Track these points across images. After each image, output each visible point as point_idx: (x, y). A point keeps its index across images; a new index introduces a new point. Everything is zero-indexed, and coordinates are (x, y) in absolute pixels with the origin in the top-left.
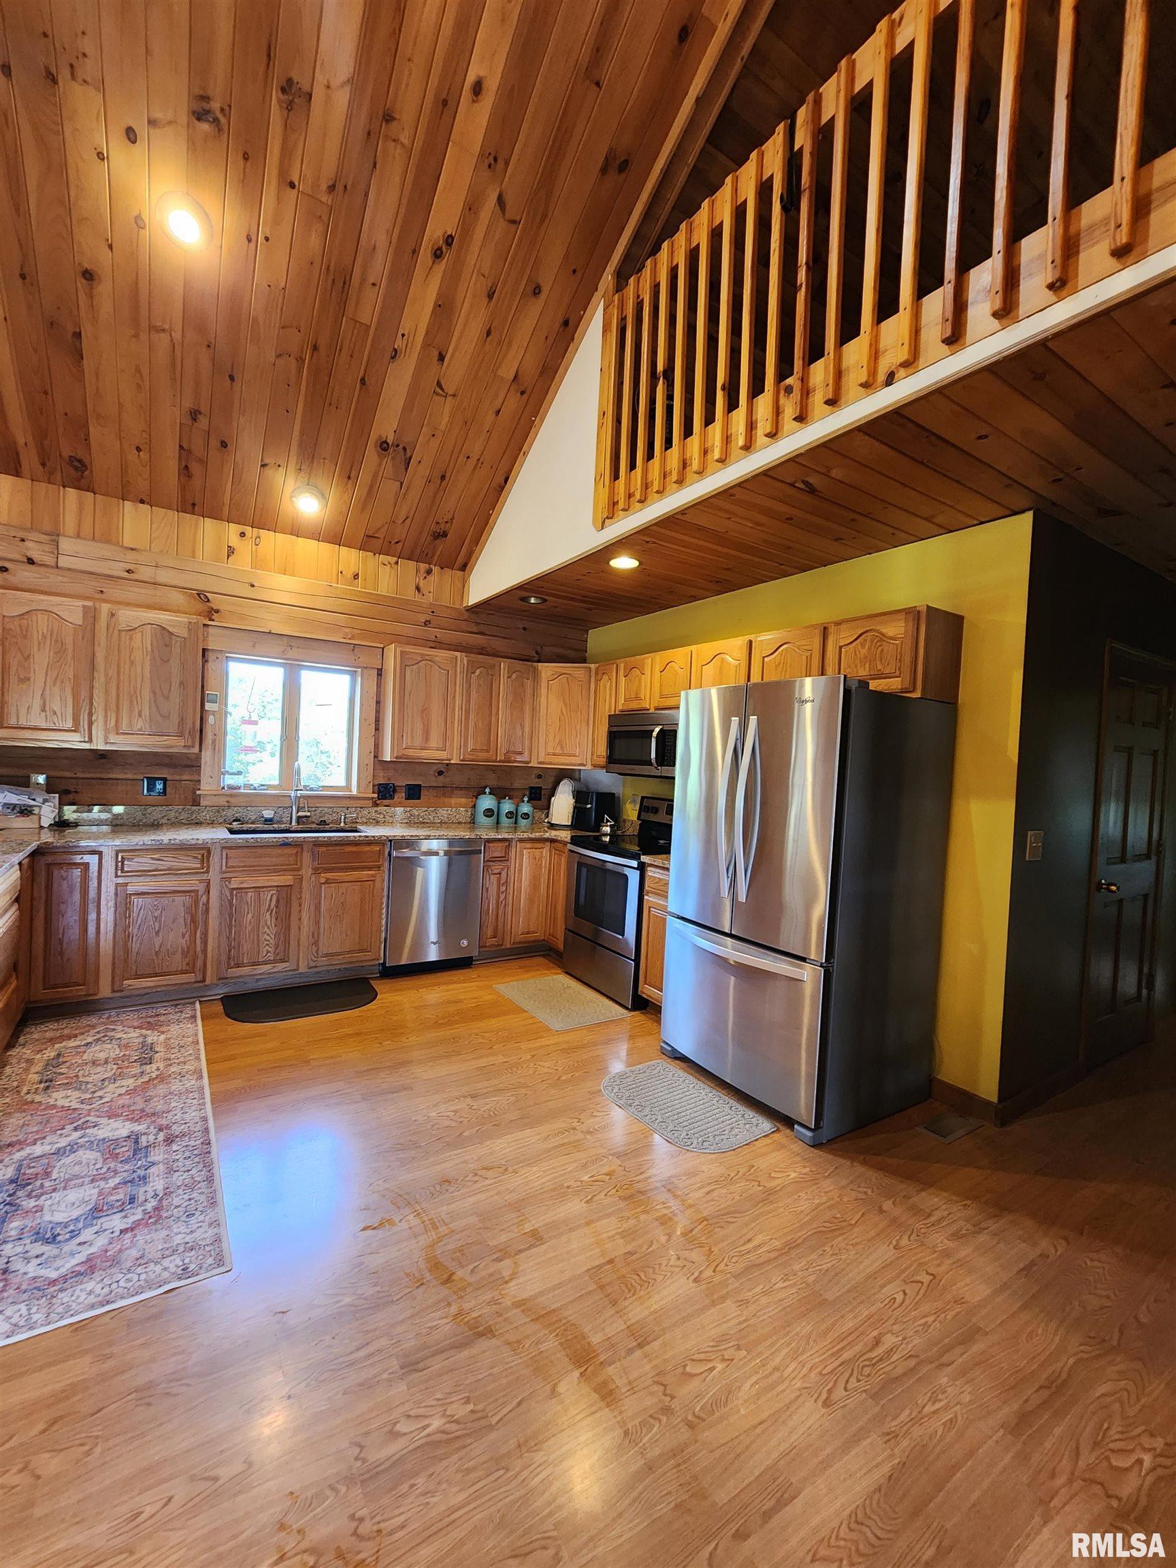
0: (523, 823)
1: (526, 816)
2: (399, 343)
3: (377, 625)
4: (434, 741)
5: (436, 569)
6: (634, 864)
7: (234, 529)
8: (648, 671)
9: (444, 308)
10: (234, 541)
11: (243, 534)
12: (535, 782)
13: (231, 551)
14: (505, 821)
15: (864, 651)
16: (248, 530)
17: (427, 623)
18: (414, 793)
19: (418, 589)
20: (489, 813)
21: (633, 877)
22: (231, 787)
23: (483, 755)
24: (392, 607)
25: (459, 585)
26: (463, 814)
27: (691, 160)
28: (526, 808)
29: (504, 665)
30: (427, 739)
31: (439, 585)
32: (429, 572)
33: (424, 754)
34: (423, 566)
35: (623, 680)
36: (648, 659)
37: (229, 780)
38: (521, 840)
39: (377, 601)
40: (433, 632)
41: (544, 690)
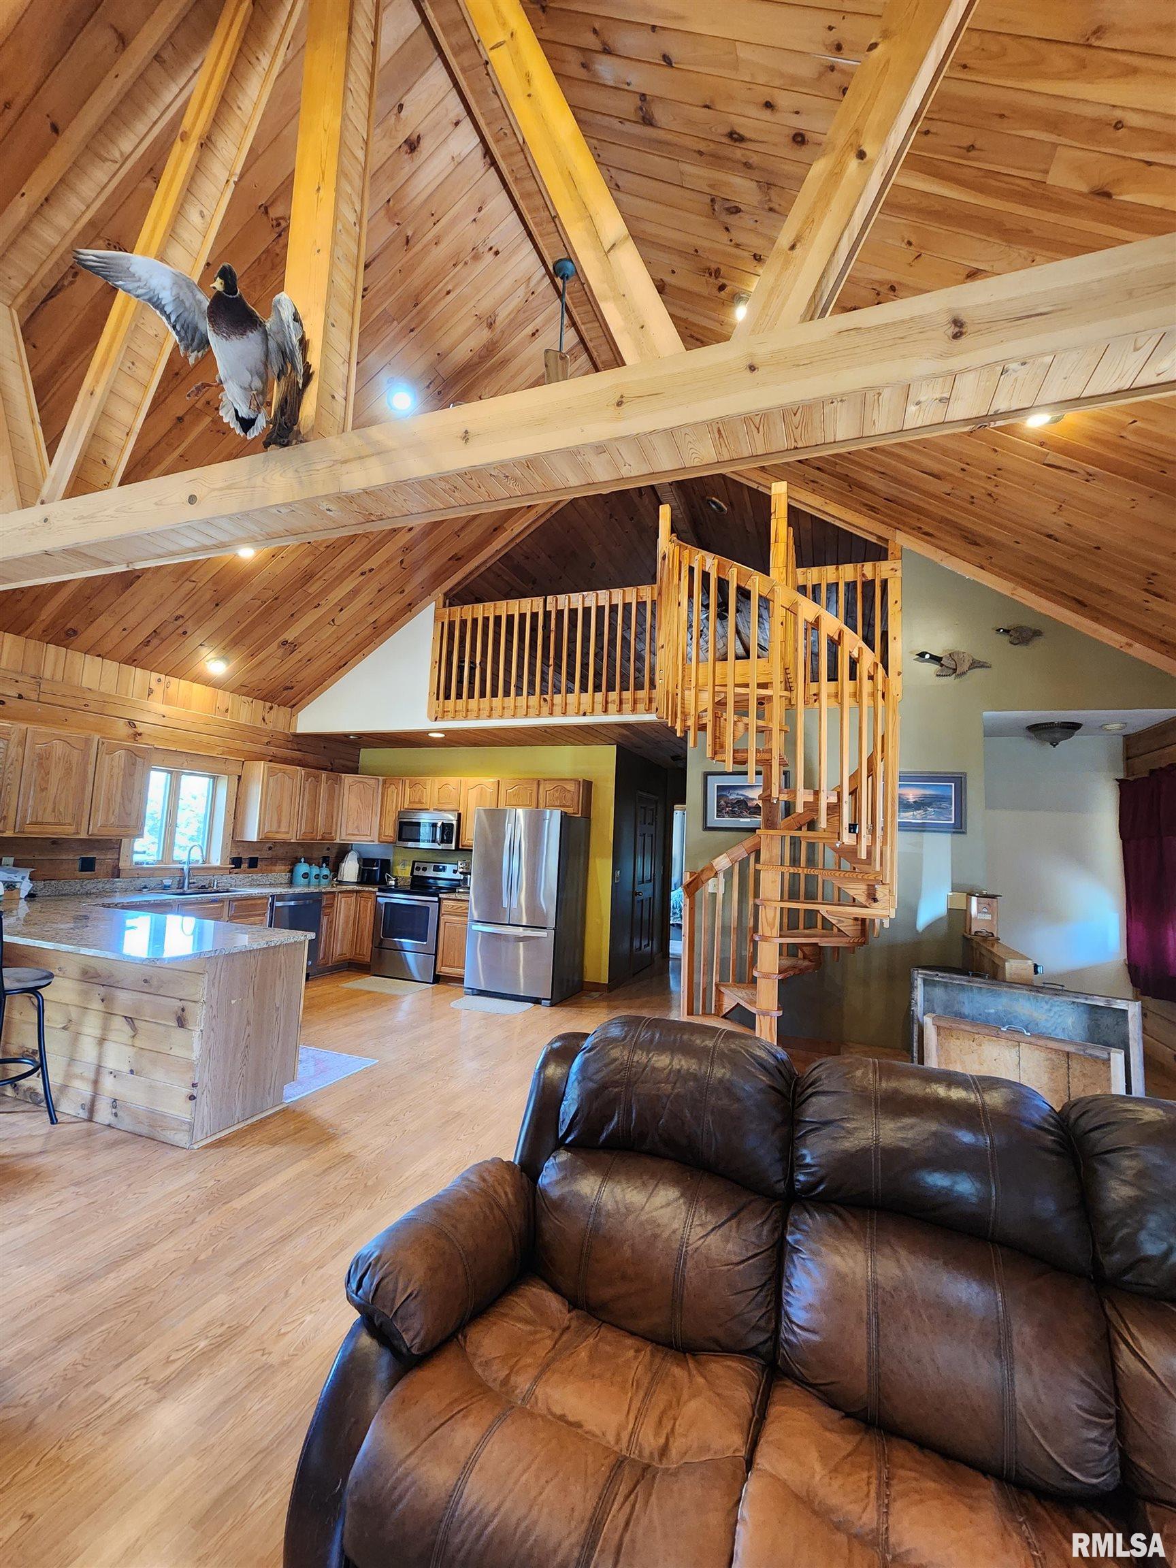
0: (324, 881)
1: (326, 877)
2: (323, 602)
3: (238, 745)
4: (283, 829)
5: (275, 706)
6: (436, 899)
7: (155, 676)
8: (428, 787)
9: (354, 593)
10: (154, 684)
11: (159, 680)
12: (325, 853)
13: (151, 691)
14: (313, 880)
15: (557, 795)
16: (162, 677)
17: (268, 743)
18: (253, 863)
19: (264, 719)
20: (306, 876)
21: (433, 908)
22: (137, 863)
23: (310, 836)
24: (250, 733)
25: (288, 717)
26: (284, 877)
27: (488, 565)
28: (326, 871)
29: (324, 775)
30: (279, 826)
31: (277, 719)
32: (271, 708)
33: (278, 836)
34: (268, 704)
35: (408, 790)
36: (429, 780)
37: (136, 858)
38: (340, 892)
39: (239, 727)
40: (273, 750)
41: (346, 792)
